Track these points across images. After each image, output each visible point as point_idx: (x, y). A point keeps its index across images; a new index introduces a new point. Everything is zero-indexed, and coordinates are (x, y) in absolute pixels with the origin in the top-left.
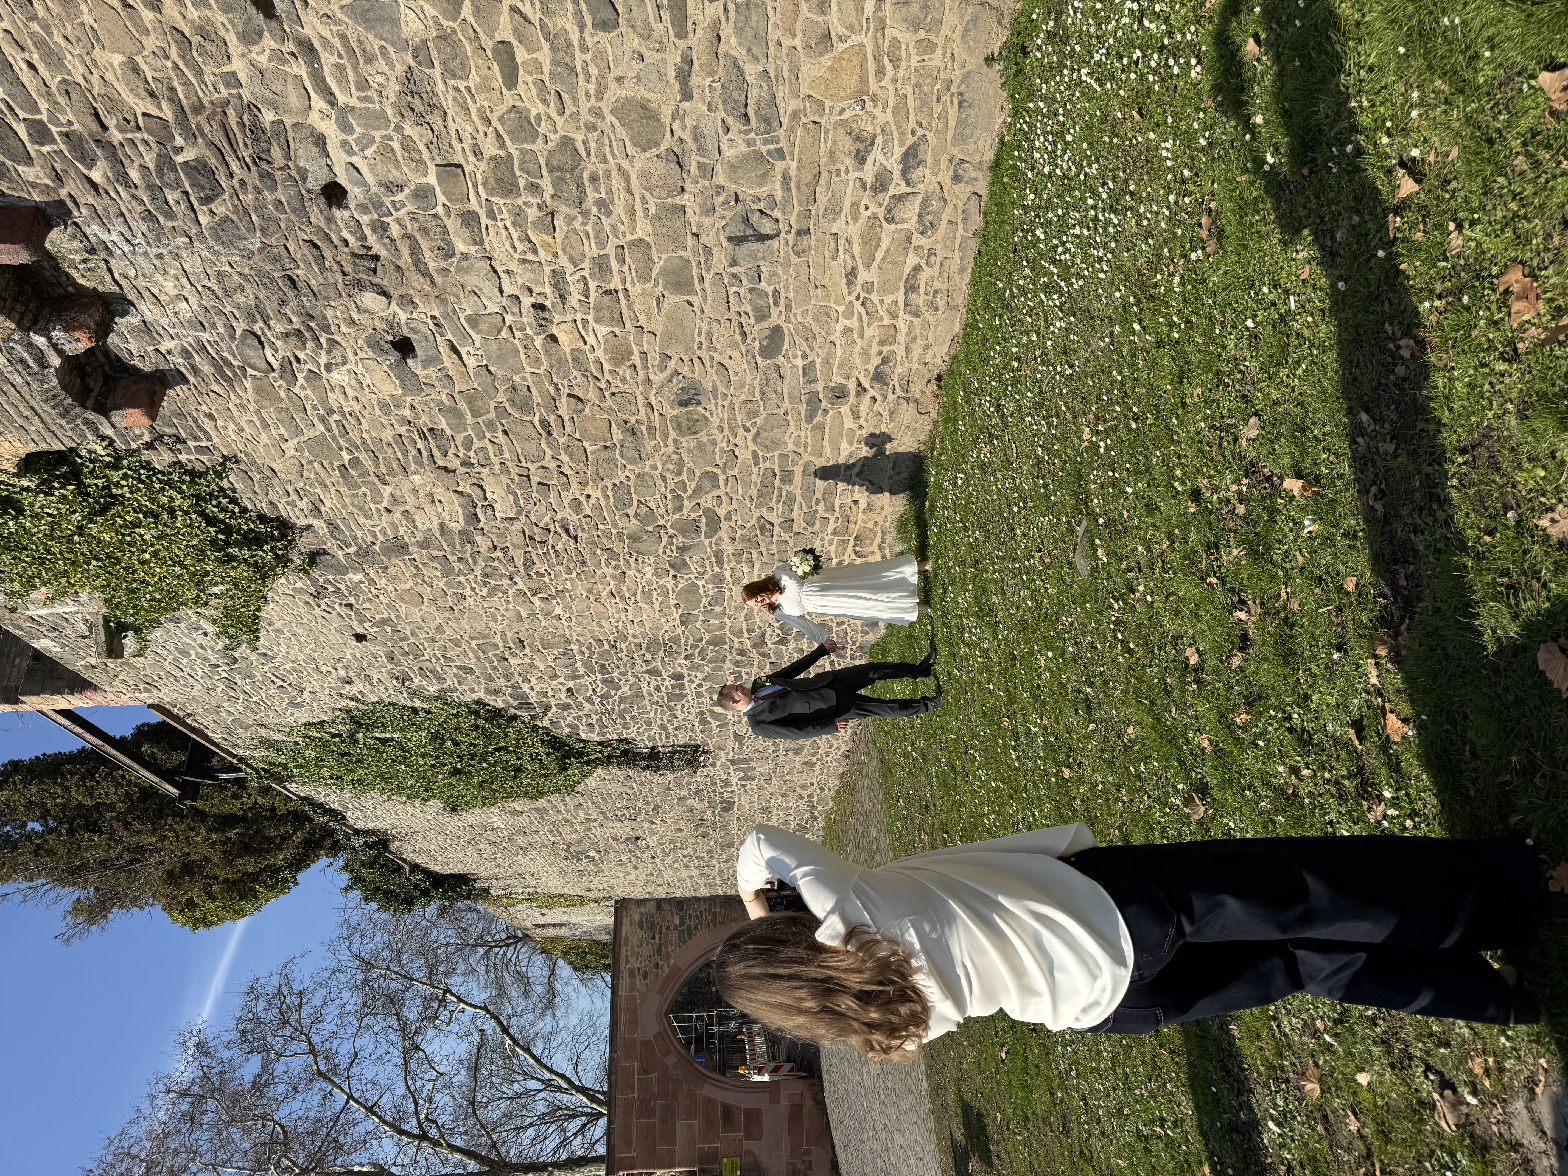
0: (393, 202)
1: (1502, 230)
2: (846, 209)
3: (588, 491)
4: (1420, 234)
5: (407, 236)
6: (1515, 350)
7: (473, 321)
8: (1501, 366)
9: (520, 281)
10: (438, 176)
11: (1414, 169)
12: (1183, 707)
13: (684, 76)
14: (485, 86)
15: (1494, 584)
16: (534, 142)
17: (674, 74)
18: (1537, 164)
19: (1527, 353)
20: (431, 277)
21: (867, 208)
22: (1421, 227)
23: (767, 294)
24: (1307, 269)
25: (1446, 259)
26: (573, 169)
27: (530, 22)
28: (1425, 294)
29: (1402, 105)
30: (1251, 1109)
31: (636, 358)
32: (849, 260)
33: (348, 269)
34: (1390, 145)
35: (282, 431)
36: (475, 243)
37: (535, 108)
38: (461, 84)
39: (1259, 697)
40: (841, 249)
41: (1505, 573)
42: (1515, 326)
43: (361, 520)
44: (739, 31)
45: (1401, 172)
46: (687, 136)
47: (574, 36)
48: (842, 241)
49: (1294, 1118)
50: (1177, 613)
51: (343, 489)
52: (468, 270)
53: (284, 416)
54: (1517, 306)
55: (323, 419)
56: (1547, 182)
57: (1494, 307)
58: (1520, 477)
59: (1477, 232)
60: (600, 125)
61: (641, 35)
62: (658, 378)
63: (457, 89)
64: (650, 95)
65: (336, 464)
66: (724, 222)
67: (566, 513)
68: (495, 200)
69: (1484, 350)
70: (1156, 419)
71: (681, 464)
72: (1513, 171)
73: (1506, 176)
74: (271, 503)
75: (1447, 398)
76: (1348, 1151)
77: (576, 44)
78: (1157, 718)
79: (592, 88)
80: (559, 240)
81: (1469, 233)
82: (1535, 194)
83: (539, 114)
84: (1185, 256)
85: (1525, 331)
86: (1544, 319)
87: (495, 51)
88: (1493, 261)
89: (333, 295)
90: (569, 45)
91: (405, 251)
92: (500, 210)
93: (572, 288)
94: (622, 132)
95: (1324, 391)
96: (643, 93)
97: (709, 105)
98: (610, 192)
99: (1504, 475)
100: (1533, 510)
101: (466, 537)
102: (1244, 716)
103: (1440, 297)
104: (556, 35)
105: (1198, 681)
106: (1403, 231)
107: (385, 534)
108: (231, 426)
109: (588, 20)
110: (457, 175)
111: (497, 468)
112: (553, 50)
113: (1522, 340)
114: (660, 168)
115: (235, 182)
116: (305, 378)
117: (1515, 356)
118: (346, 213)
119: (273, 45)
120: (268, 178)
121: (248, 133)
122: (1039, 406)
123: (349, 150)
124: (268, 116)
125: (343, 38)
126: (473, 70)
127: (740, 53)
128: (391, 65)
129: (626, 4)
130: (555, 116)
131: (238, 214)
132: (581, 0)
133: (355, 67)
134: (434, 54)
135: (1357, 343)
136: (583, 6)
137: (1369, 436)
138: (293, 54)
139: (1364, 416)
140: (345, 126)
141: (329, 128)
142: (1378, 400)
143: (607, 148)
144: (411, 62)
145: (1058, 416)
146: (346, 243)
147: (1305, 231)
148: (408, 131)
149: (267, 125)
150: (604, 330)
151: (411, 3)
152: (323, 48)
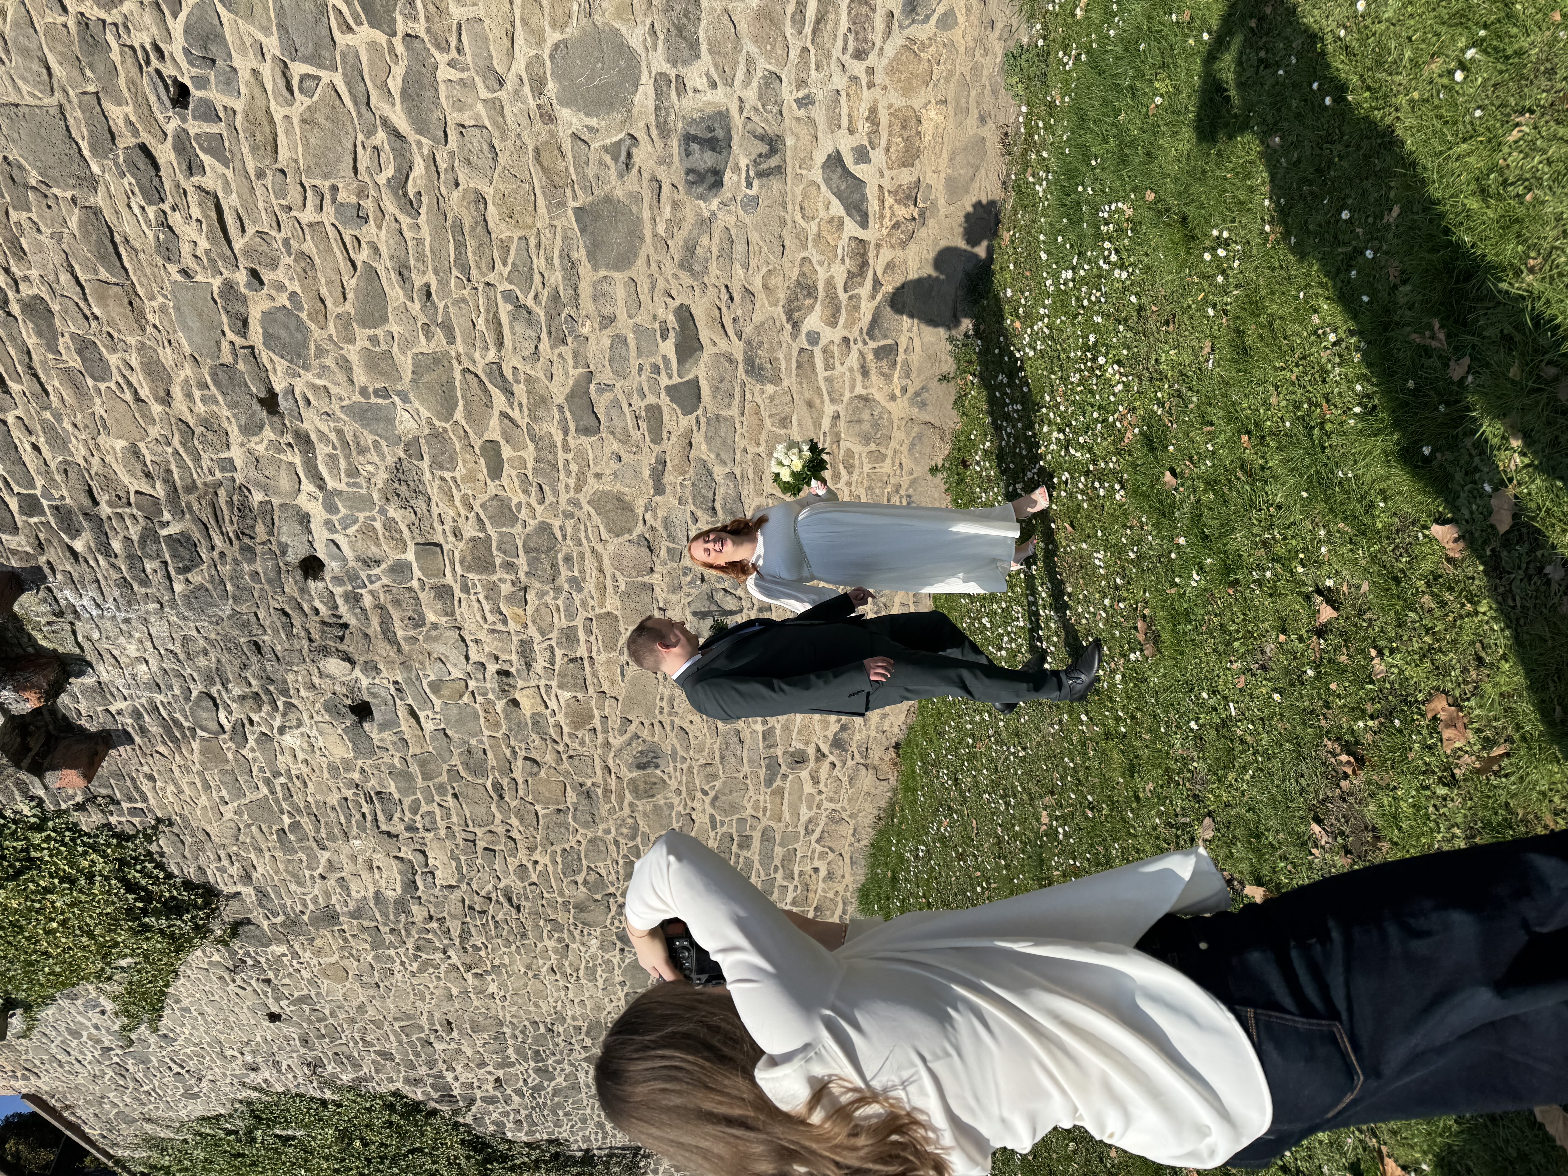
0: (369, 576)
1: (1421, 660)
3: (536, 856)
4: (1344, 657)
5: (379, 607)
6: (1453, 775)
7: (436, 686)
8: (1441, 791)
9: (487, 649)
10: (417, 554)
11: (1329, 597)
13: (657, 474)
14: (471, 477)
16: (513, 526)
17: (648, 473)
18: (1442, 604)
19: (1465, 780)
20: (399, 644)
22: (1344, 650)
24: (1243, 679)
25: (1372, 682)
26: (548, 551)
27: (518, 426)
28: (1357, 713)
29: (1312, 541)
31: (597, 723)
33: (316, 636)
34: (1306, 574)
35: (224, 793)
36: (446, 614)
37: (516, 497)
38: (448, 475)
42: (1449, 752)
43: (293, 887)
44: (709, 440)
45: (1318, 598)
46: (658, 525)
47: (558, 438)
51: (278, 854)
52: (436, 639)
53: (227, 779)
54: (1447, 733)
55: (268, 782)
56: (1455, 621)
57: (1425, 731)
59: (1398, 661)
60: (577, 513)
61: (620, 440)
62: (617, 741)
63: (443, 479)
64: (626, 490)
65: (275, 828)
66: (689, 599)
67: (510, 881)
68: (470, 576)
69: (1422, 773)
70: (1112, 810)
71: (635, 830)
72: (1422, 608)
73: (1416, 611)
74: (200, 868)
75: (1394, 816)
77: (559, 445)
79: (572, 482)
80: (529, 613)
81: (1390, 659)
82: (1446, 630)
83: (520, 504)
84: (1124, 656)
85: (1459, 757)
86: (1475, 749)
87: (482, 448)
88: (1417, 688)
89: (296, 661)
90: (553, 445)
91: (375, 621)
92: (475, 585)
93: (538, 657)
94: (597, 520)
95: (1274, 800)
96: (619, 487)
97: (680, 499)
98: (582, 571)
101: (401, 906)
103: (1372, 717)
104: (541, 438)
106: (1329, 653)
107: (315, 901)
108: (171, 788)
109: (572, 426)
110: (436, 553)
111: (442, 833)
112: (537, 449)
113: (1458, 766)
114: (631, 551)
115: (216, 554)
116: (256, 741)
117: (1452, 782)
118: (321, 585)
119: (272, 436)
120: (248, 551)
121: (236, 511)
122: (995, 784)
123: (332, 529)
124: (257, 497)
125: (340, 432)
126: (460, 464)
127: (711, 459)
128: (383, 457)
129: (607, 414)
130: (534, 504)
131: (213, 583)
132: (566, 409)
133: (348, 457)
134: (425, 448)
135: (1300, 757)
136: (568, 415)
137: (1323, 847)
138: (290, 445)
139: (1316, 828)
140: (331, 508)
141: (316, 510)
142: (1328, 812)
143: (583, 534)
144: (402, 455)
145: (1015, 796)
146: (317, 612)
147: (1236, 644)
148: (391, 513)
149: (256, 505)
150: (566, 695)
151: (408, 406)
152: (320, 440)
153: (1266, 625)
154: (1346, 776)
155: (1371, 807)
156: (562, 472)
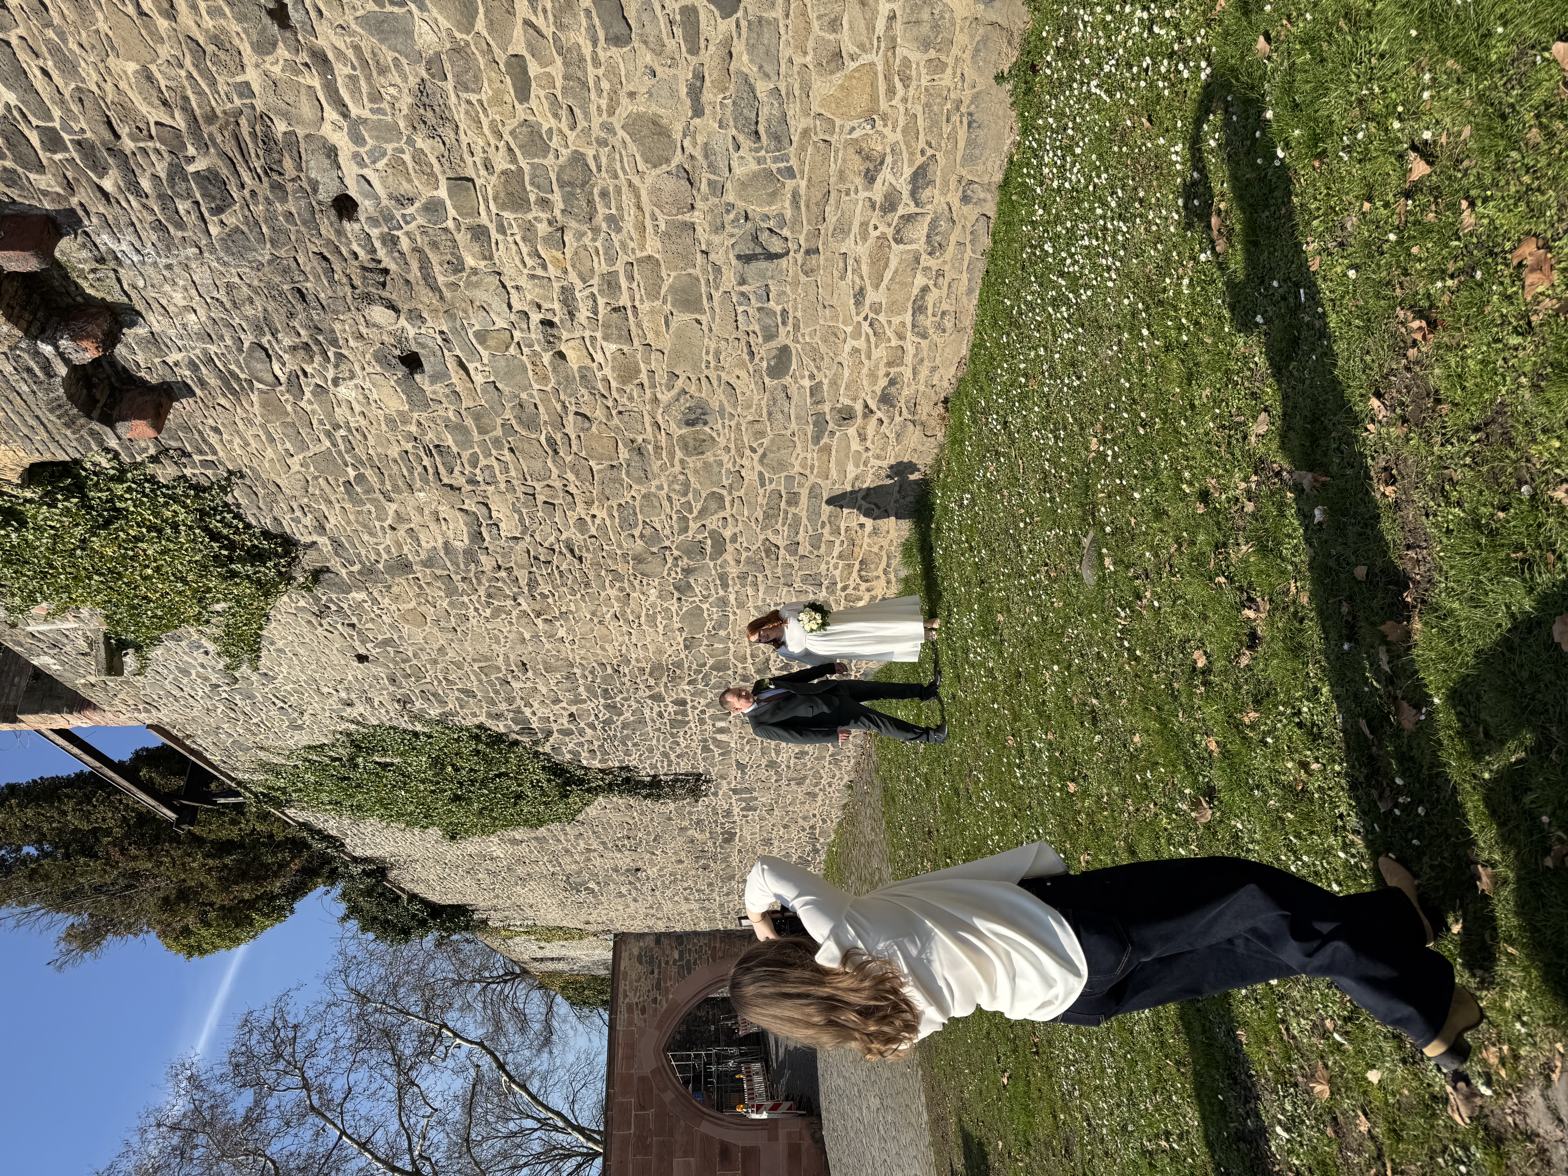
0: (404, 216)
1: (1515, 205)
2: (855, 229)
3: (594, 510)
4: (1432, 215)
5: (416, 250)
6: (1529, 323)
7: (482, 336)
8: (1514, 340)
9: (529, 297)
10: (449, 190)
11: (1425, 151)
12: (1190, 710)
13: (695, 92)
14: (498, 100)
15: (1508, 559)
16: (545, 157)
17: (685, 90)
18: (1550, 135)
19: (1541, 325)
20: (440, 291)
21: (876, 228)
22: (1433, 207)
23: (775, 313)
24: (1317, 261)
25: (1459, 239)
26: (583, 185)
27: (543, 36)
28: (1437, 275)
29: (1414, 89)
30: (1258, 1116)
31: (644, 377)
32: (858, 280)
33: (357, 282)
34: (1402, 130)
35: (288, 445)
36: (485, 258)
37: (547, 123)
38: (474, 97)
39: (1268, 695)
40: (849, 269)
41: (1520, 547)
42: (1529, 299)
43: (366, 537)
44: (751, 48)
45: (1412, 155)
46: (698, 153)
47: (587, 51)
48: (851, 261)
49: (1303, 1122)
50: (1185, 616)
51: (348, 506)
52: (477, 285)
53: (290, 431)
54: (1531, 278)
55: (329, 434)
56: (1561, 152)
57: (1507, 281)
58: (1533, 450)
59: (1490, 210)
60: (612, 140)
61: (653, 51)
62: (665, 397)
63: (469, 102)
64: (661, 111)
65: (341, 480)
66: (733, 241)
67: (571, 533)
68: (505, 214)
69: (1497, 326)
70: (1164, 423)
71: (687, 484)
72: (1526, 144)
73: (1519, 150)
74: (276, 519)
75: (1460, 376)
76: (1359, 1153)
77: (588, 58)
78: (1164, 723)
79: (604, 103)
80: (568, 256)
81: (1481, 210)
82: (1549, 165)
83: (550, 129)
84: (1194, 258)
85: (1539, 303)
86: (1558, 290)
87: (508, 64)
88: (1506, 237)
89: (341, 309)
90: (582, 59)
91: (415, 265)
92: (510, 225)
93: (581, 305)
94: (633, 148)
96: (654, 108)
97: (720, 121)
98: (620, 208)
99: (1517, 450)
100: (1548, 483)
101: (470, 556)
102: (1253, 715)
103: (1452, 277)
104: (569, 50)
105: (1204, 684)
106: (1415, 214)
107: (388, 551)
108: (237, 441)
109: (601, 34)
110: (468, 189)
111: (503, 486)
112: (566, 64)
113: (1536, 312)
114: (670, 185)
115: (246, 192)
116: (313, 393)
117: (1529, 329)
118: (356, 226)
119: (286, 54)
120: (278, 188)
121: (261, 144)
122: (1045, 420)
123: (362, 164)
124: (280, 127)
125: (357, 48)
126: (486, 84)
127: (752, 71)
128: (405, 79)
129: (639, 19)
130: (566, 130)
131: (247, 224)
132: (594, 14)
133: (369, 78)
134: (447, 66)
135: (1368, 330)
136: (597, 21)
137: (1380, 422)
138: (306, 65)
139: (1375, 403)
140: (357, 139)
141: (341, 140)
142: (1390, 385)
143: (618, 165)
144: (426, 76)
145: (1065, 429)
146: (356, 256)
147: (1315, 223)
148: (420, 144)
149: (280, 136)
150: (611, 347)
151: (425, 15)
152: (337, 59)
153: (1350, 197)
154: (1415, 343)
155: (1437, 371)
156: (593, 91)
